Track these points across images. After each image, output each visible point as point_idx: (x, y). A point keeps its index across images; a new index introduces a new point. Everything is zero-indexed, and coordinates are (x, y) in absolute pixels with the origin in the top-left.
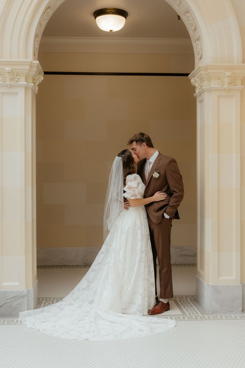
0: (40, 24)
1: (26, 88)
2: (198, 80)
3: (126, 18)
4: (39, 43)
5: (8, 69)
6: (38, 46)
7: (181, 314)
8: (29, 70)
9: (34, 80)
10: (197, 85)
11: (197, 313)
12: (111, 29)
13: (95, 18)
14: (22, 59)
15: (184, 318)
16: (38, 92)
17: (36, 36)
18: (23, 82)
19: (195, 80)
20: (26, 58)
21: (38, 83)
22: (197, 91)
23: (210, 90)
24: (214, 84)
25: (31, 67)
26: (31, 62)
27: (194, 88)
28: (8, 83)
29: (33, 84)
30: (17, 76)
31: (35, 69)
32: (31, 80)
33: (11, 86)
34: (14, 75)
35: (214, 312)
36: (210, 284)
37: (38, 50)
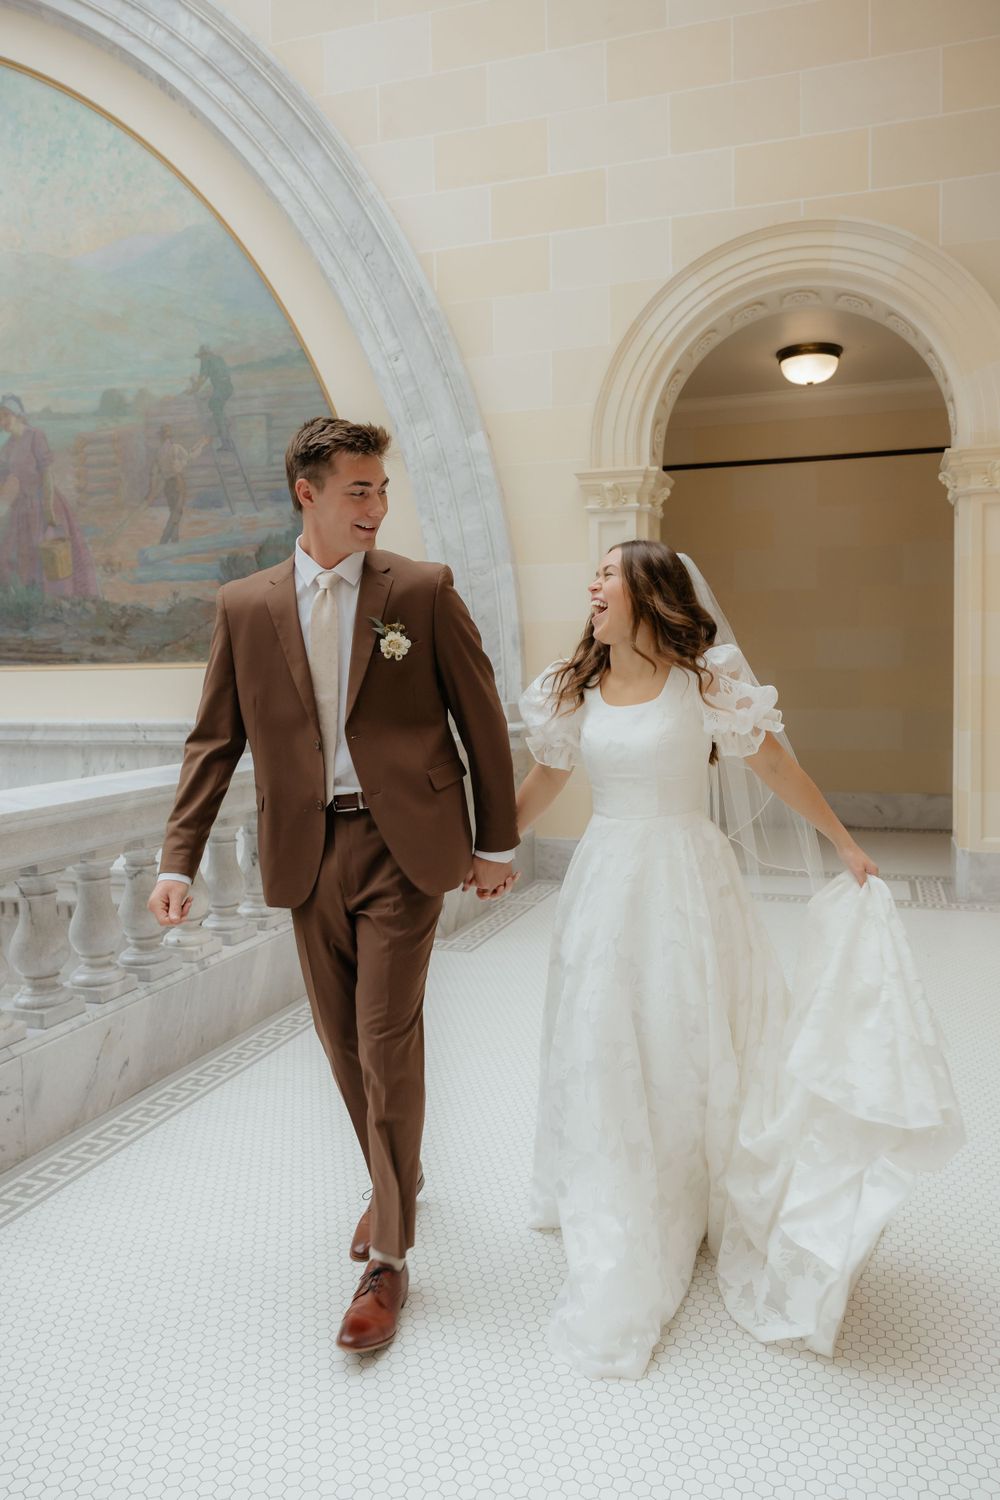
0: (662, 401)
1: (639, 513)
2: (949, 476)
3: (838, 355)
4: (664, 433)
5: (608, 484)
6: (661, 440)
7: (909, 899)
8: (644, 483)
9: (653, 497)
10: (948, 484)
11: (940, 900)
12: (810, 381)
13: (780, 362)
14: (632, 467)
15: (910, 905)
16: (663, 515)
17: (657, 423)
18: (633, 504)
19: (945, 477)
20: (639, 463)
21: (661, 500)
22: (949, 497)
23: (968, 495)
24: (977, 483)
25: (646, 477)
26: (647, 471)
27: (945, 490)
28: (609, 506)
29: (649, 506)
30: (624, 494)
31: (653, 480)
32: (646, 499)
33: (615, 512)
34: (619, 492)
35: (972, 900)
36: (968, 849)
37: (662, 446)
